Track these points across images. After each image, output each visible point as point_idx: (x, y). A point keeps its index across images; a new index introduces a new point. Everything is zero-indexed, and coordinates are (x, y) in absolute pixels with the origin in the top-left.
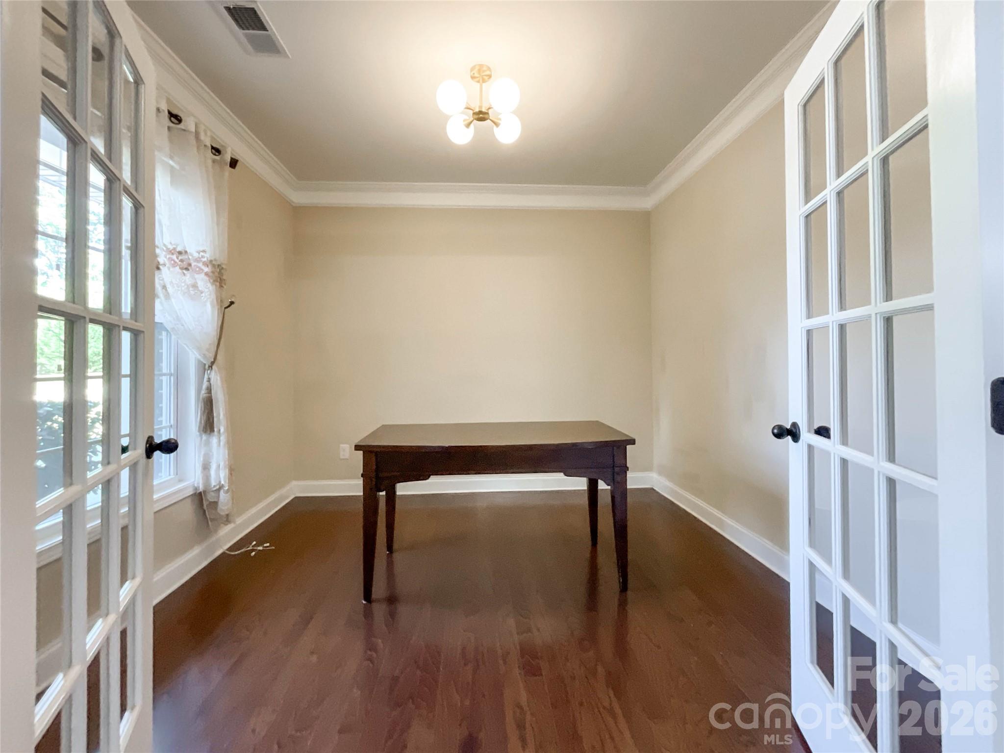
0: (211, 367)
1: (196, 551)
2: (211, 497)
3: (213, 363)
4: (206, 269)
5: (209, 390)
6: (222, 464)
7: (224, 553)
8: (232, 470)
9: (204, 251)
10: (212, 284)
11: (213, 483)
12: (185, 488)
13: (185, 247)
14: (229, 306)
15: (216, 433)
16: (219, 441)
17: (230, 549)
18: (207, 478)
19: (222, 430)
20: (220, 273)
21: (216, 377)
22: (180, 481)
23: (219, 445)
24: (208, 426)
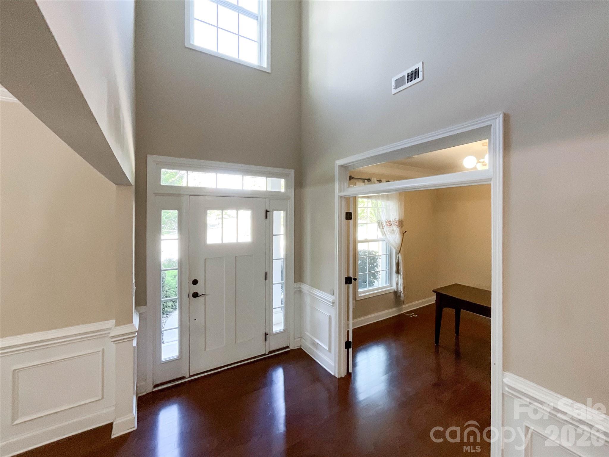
0: (399, 253)
1: (395, 309)
2: (399, 294)
3: (399, 252)
4: (396, 224)
5: (398, 260)
6: (401, 284)
7: (403, 313)
8: (404, 288)
9: (396, 219)
10: (399, 228)
11: (399, 290)
12: (391, 289)
13: (390, 220)
14: (405, 233)
15: (400, 274)
16: (401, 277)
17: (406, 313)
18: (398, 288)
19: (402, 274)
20: (402, 223)
21: (400, 256)
22: (391, 286)
23: (401, 278)
24: (398, 272)
